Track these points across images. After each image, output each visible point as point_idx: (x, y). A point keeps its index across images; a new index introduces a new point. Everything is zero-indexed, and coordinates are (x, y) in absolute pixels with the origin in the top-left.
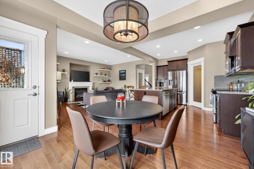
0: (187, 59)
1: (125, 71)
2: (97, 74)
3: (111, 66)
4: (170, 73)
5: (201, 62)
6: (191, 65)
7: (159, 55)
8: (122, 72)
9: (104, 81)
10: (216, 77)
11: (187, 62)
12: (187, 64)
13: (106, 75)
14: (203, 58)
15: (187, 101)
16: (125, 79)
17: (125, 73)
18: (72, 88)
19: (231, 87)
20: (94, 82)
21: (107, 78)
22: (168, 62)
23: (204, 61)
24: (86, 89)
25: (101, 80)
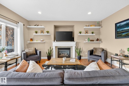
2: (80, 33)
13: (93, 33)
20: (78, 41)
24: (69, 49)
25: (87, 40)
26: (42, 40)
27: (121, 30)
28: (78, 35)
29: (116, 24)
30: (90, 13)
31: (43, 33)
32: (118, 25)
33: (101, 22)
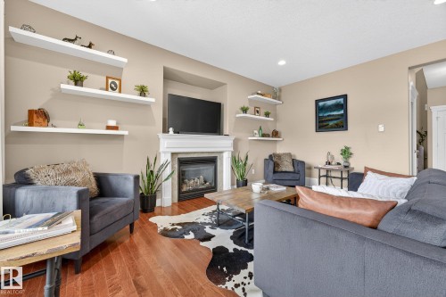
1: (345, 97)
2: (245, 111)
9: (263, 135)
13: (267, 115)
16: (342, 124)
17: (344, 106)
18: (169, 157)
20: (238, 135)
24: (212, 161)
25: (256, 132)
26: (112, 123)
27: (326, 114)
28: (238, 116)
29: (317, 102)
30: (282, 63)
31: (120, 92)
32: (321, 104)
33: (280, 90)
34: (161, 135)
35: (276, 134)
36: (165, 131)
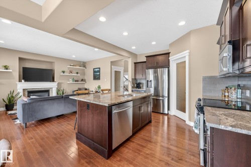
0: (168, 54)
1: (100, 68)
2: (64, 72)
3: (86, 63)
4: (151, 71)
5: (185, 57)
6: (173, 61)
7: (134, 48)
8: (97, 70)
9: (76, 81)
10: (205, 79)
11: (169, 57)
12: (169, 60)
13: (77, 73)
14: (188, 51)
15: (169, 109)
16: (99, 79)
18: (22, 91)
19: (227, 94)
20: (60, 81)
21: (80, 76)
22: (147, 57)
23: (189, 56)
24: (47, 91)
25: (71, 80)
27: (96, 74)
28: (61, 74)
29: (94, 69)
34: (18, 83)
35: (82, 80)
36: (20, 81)
